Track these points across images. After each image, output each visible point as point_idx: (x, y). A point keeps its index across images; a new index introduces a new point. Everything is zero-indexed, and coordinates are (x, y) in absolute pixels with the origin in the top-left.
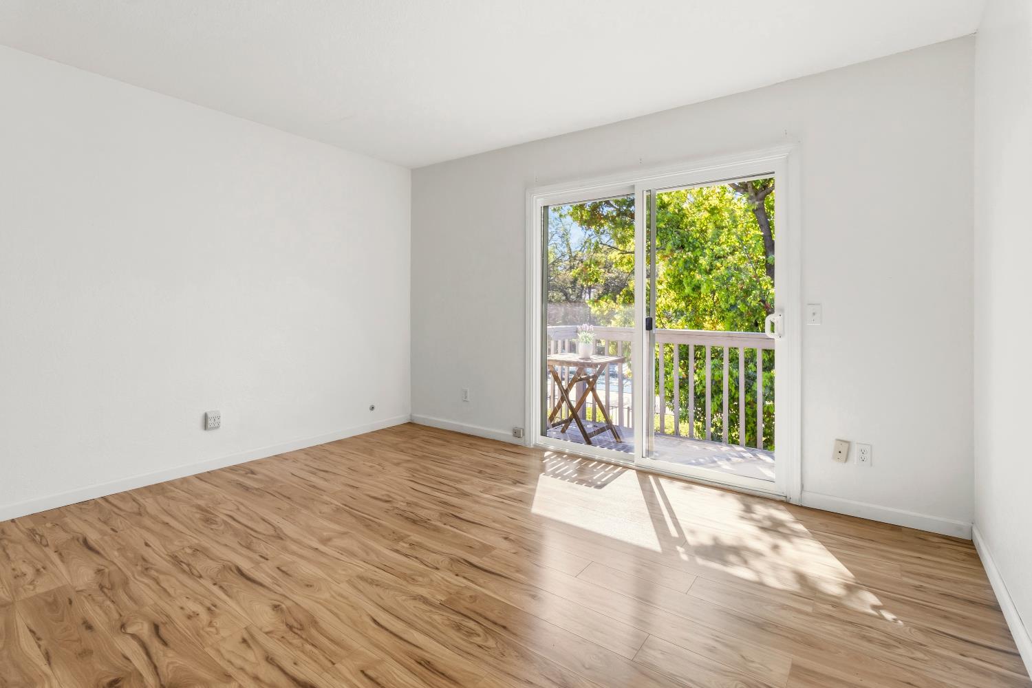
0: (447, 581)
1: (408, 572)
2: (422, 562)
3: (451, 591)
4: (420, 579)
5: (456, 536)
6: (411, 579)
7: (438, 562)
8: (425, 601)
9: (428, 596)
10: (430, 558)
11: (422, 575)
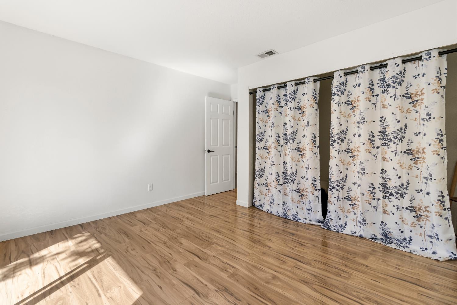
0: (210, 251)
1: (226, 256)
2: (220, 260)
3: (209, 247)
4: (221, 252)
5: (201, 275)
6: (225, 253)
7: (213, 260)
8: (219, 245)
9: (218, 246)
10: (216, 262)
11: (220, 254)
